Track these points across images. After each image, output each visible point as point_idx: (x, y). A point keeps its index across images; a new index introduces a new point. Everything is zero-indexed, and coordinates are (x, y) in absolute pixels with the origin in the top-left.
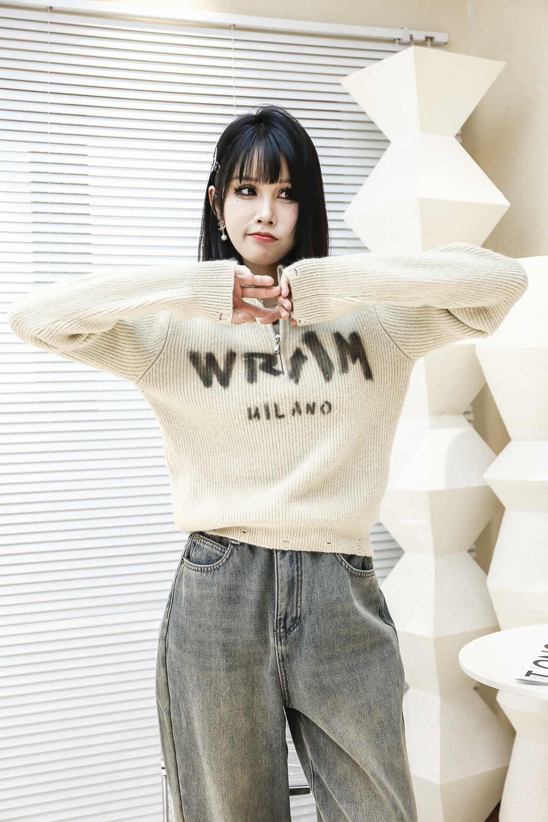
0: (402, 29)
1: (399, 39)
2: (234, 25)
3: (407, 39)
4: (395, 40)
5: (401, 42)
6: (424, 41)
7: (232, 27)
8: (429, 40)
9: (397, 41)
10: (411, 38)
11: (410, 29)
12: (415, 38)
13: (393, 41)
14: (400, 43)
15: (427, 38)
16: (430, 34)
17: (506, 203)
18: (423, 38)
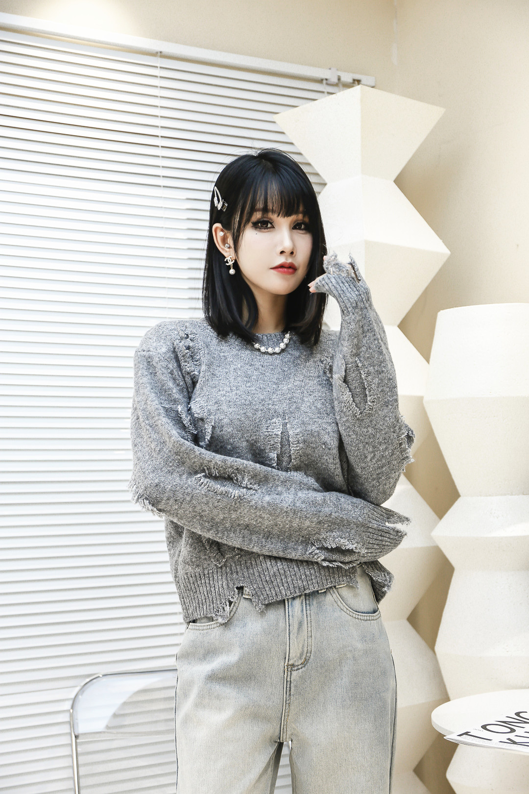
0: (330, 69)
1: (326, 80)
2: (161, 52)
3: (335, 80)
4: (322, 80)
5: (329, 82)
6: (350, 83)
7: (159, 54)
8: (356, 82)
9: (324, 82)
10: (339, 79)
11: (337, 70)
12: (343, 79)
13: (321, 81)
14: (327, 84)
15: (354, 80)
16: (357, 77)
17: (446, 251)
18: (351, 81)
